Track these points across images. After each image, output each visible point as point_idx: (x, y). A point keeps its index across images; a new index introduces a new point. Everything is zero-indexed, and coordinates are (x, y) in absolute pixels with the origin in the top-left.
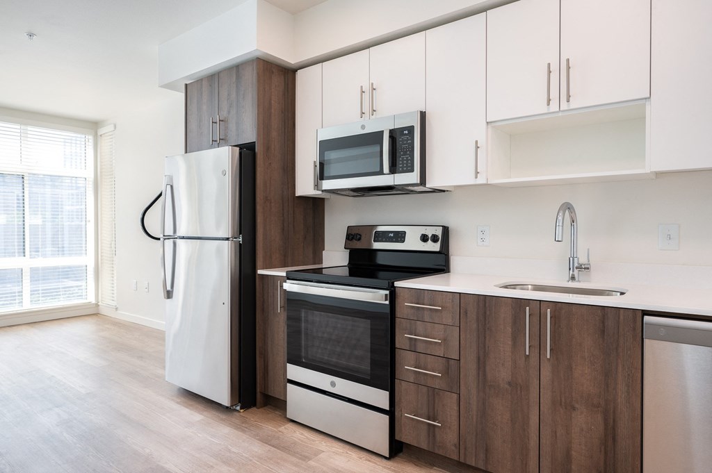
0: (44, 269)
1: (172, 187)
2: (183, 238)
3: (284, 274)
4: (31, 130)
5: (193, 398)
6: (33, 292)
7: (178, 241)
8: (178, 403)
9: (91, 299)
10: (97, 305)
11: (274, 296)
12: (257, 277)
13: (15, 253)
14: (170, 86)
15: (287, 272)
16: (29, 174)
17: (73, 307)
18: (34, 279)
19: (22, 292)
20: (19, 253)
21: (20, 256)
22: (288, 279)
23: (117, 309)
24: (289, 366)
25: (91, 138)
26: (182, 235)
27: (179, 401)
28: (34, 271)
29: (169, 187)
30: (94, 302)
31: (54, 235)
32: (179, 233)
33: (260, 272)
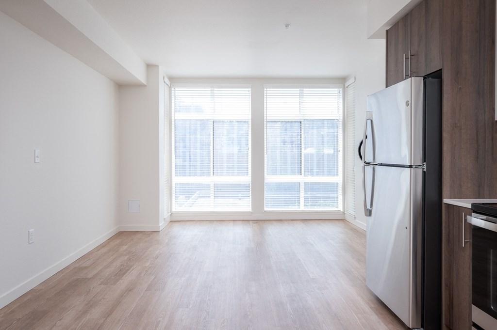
0: (323, 183)
1: (372, 121)
2: (381, 165)
3: (469, 206)
4: (306, 90)
5: (383, 307)
6: (306, 199)
7: (377, 167)
8: (371, 308)
9: (341, 208)
10: (344, 213)
11: (460, 228)
12: (443, 206)
13: (295, 172)
14: (375, 36)
15: (473, 205)
16: (304, 120)
17: (324, 212)
18: (306, 190)
19: (299, 198)
20: (298, 172)
21: (299, 174)
22: (474, 212)
23: (355, 218)
24: (474, 308)
25: (341, 90)
26: (380, 163)
27: (373, 306)
28: (306, 184)
29: (369, 121)
30: (342, 210)
31: (318, 161)
32: (378, 161)
33: (446, 201)
